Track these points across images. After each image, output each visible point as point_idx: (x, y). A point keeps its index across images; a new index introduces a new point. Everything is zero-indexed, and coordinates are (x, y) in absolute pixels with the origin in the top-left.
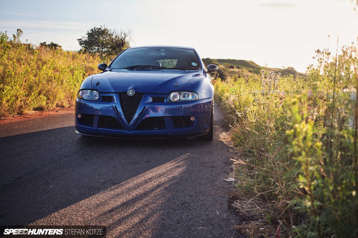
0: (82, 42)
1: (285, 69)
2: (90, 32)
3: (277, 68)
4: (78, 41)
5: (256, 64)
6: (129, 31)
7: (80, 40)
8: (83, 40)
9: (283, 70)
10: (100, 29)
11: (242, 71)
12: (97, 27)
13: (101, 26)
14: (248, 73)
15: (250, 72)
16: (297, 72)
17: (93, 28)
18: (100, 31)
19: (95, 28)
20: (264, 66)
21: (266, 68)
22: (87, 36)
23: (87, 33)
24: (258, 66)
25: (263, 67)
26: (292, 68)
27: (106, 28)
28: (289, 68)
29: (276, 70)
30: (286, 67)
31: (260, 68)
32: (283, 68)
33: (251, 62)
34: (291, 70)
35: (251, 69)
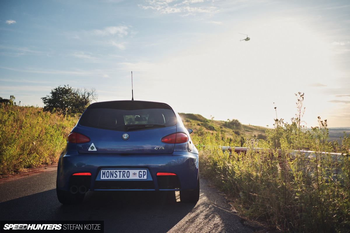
0: (46, 101)
1: (230, 122)
2: (54, 91)
3: (223, 121)
4: (42, 99)
5: (203, 118)
6: (92, 90)
7: (44, 98)
8: (47, 98)
9: (228, 122)
10: (64, 88)
11: (191, 124)
12: (61, 87)
13: (65, 86)
14: (197, 126)
15: (199, 125)
16: (241, 124)
17: (58, 88)
18: (64, 90)
19: (59, 87)
20: (211, 119)
21: (212, 121)
22: (51, 95)
23: (51, 92)
24: (206, 119)
25: (210, 121)
26: (237, 121)
27: (70, 88)
28: (233, 120)
29: (222, 122)
30: (231, 120)
31: (207, 121)
32: (228, 121)
33: (199, 115)
34: (235, 122)
35: (199, 122)
